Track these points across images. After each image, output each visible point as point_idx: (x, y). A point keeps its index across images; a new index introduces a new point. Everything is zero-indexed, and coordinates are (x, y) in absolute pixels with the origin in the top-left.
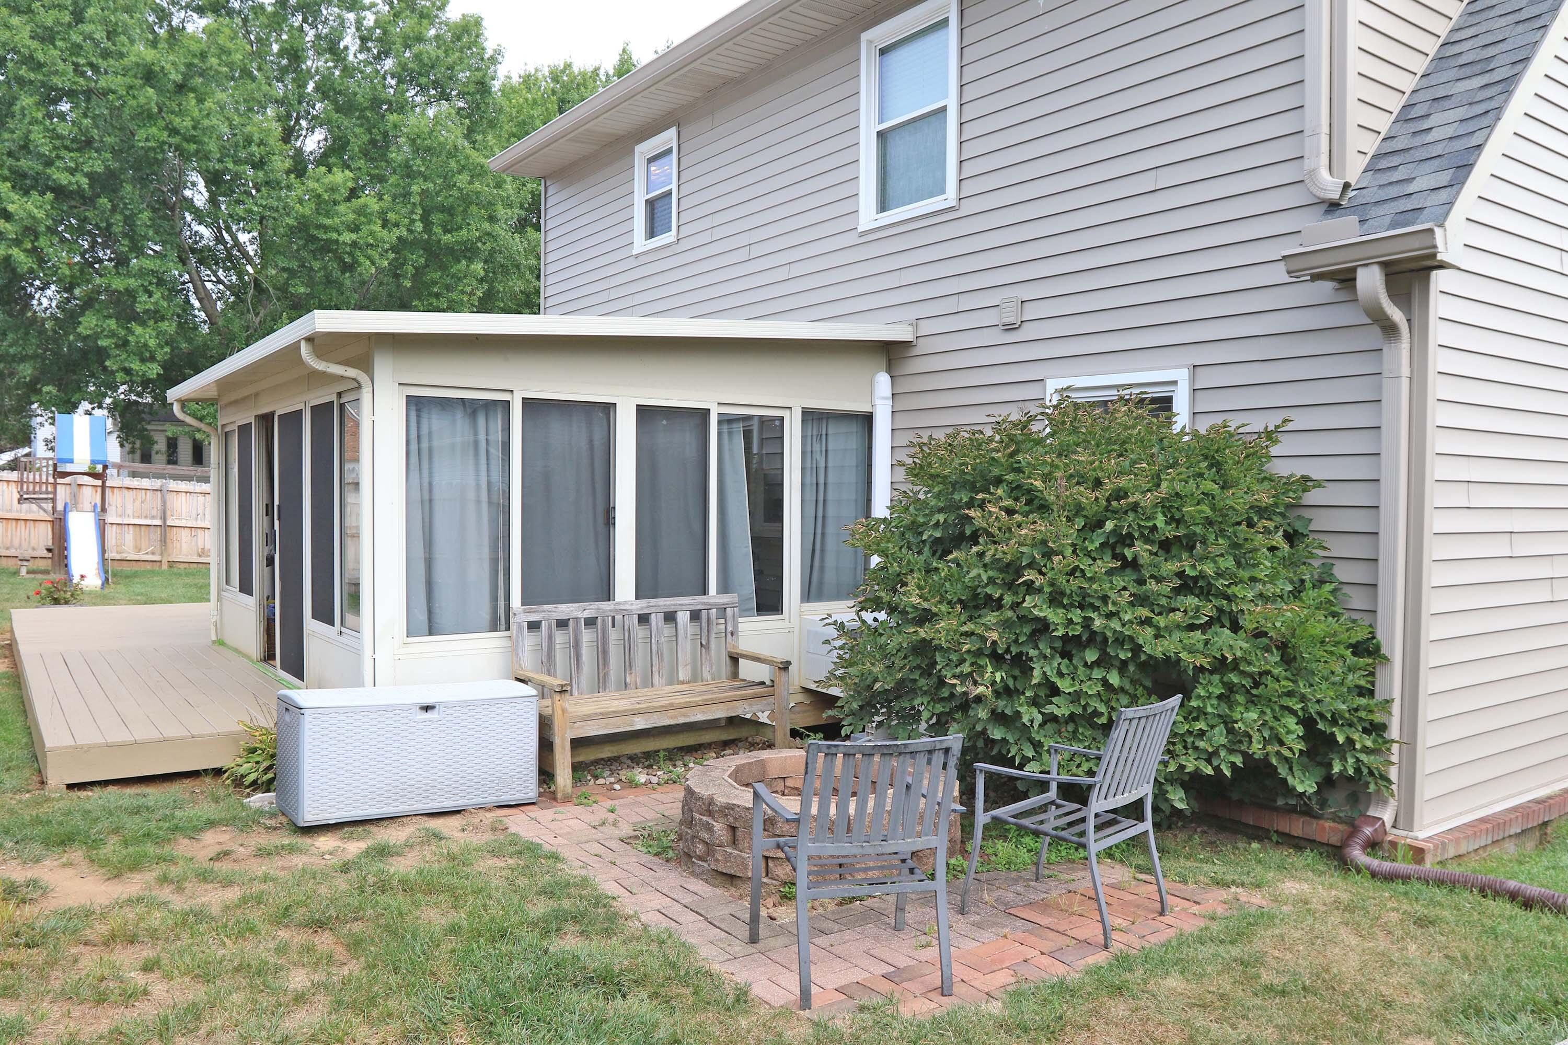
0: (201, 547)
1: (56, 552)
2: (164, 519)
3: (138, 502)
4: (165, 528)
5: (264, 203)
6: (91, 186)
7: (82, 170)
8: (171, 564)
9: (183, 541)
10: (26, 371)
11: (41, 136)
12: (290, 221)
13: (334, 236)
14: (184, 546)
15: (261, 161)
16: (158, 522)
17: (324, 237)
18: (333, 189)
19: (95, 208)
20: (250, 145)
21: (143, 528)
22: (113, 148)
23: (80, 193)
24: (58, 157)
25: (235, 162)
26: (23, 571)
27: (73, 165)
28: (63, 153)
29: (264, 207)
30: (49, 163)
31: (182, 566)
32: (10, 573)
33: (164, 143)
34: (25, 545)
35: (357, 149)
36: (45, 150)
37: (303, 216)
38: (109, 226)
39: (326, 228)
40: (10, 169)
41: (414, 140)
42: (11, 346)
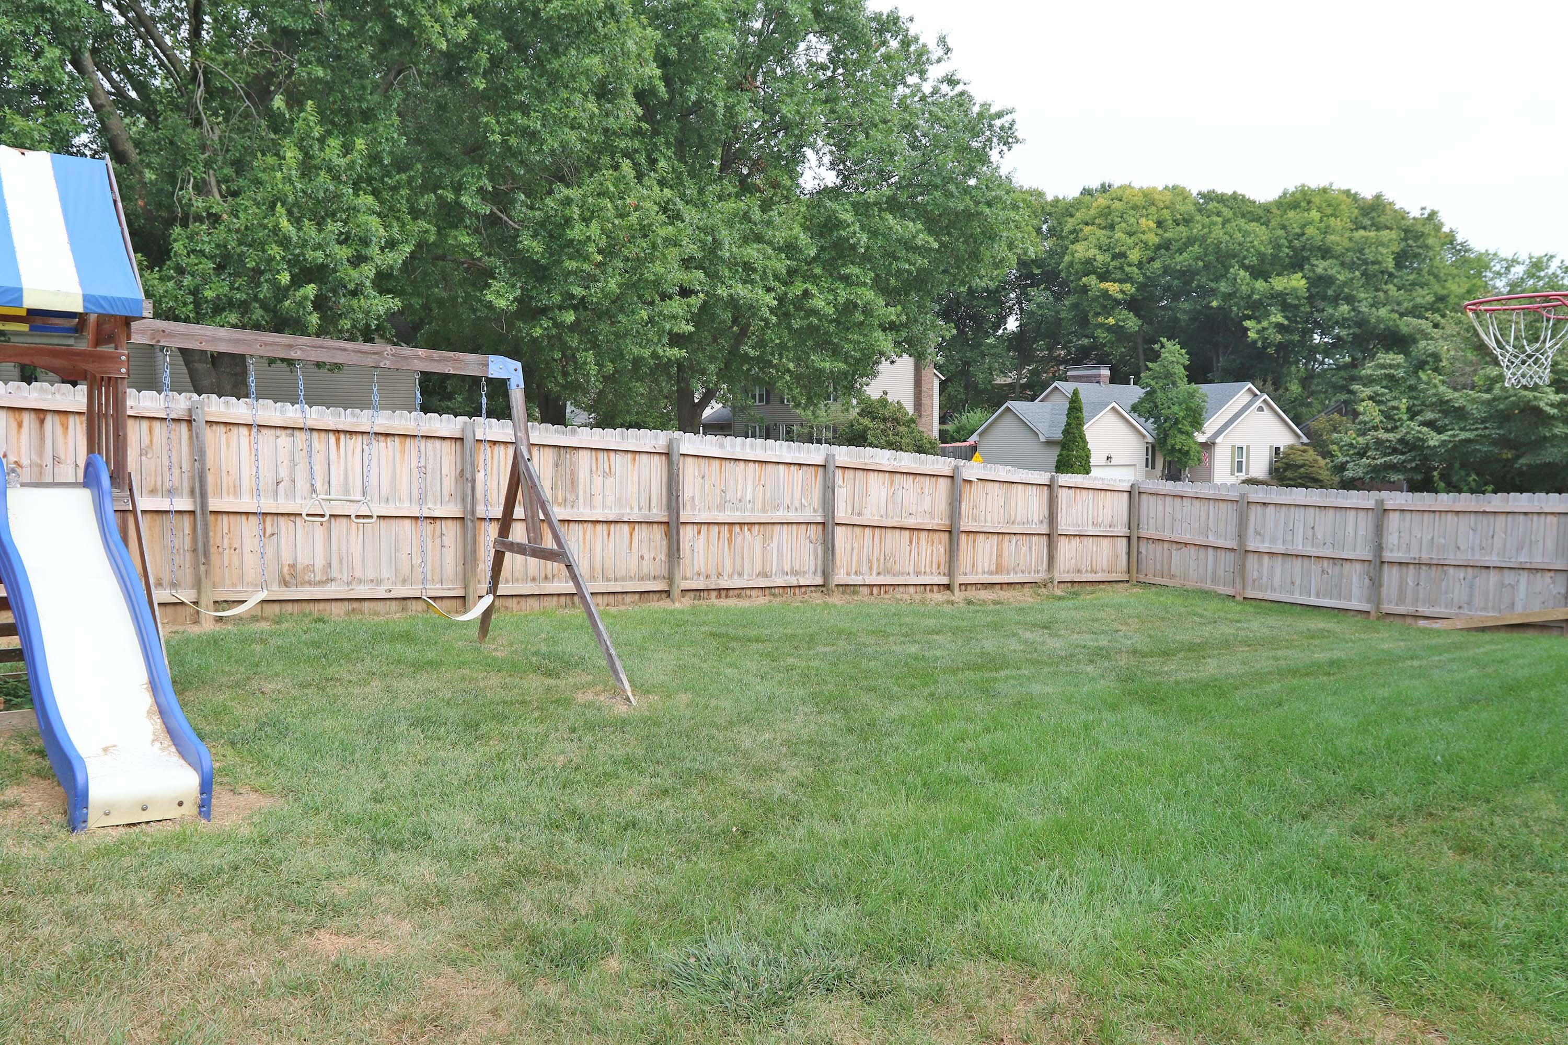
0: (287, 559)
2: (200, 490)
4: (204, 516)
9: (247, 548)
14: (250, 560)
16: (184, 503)
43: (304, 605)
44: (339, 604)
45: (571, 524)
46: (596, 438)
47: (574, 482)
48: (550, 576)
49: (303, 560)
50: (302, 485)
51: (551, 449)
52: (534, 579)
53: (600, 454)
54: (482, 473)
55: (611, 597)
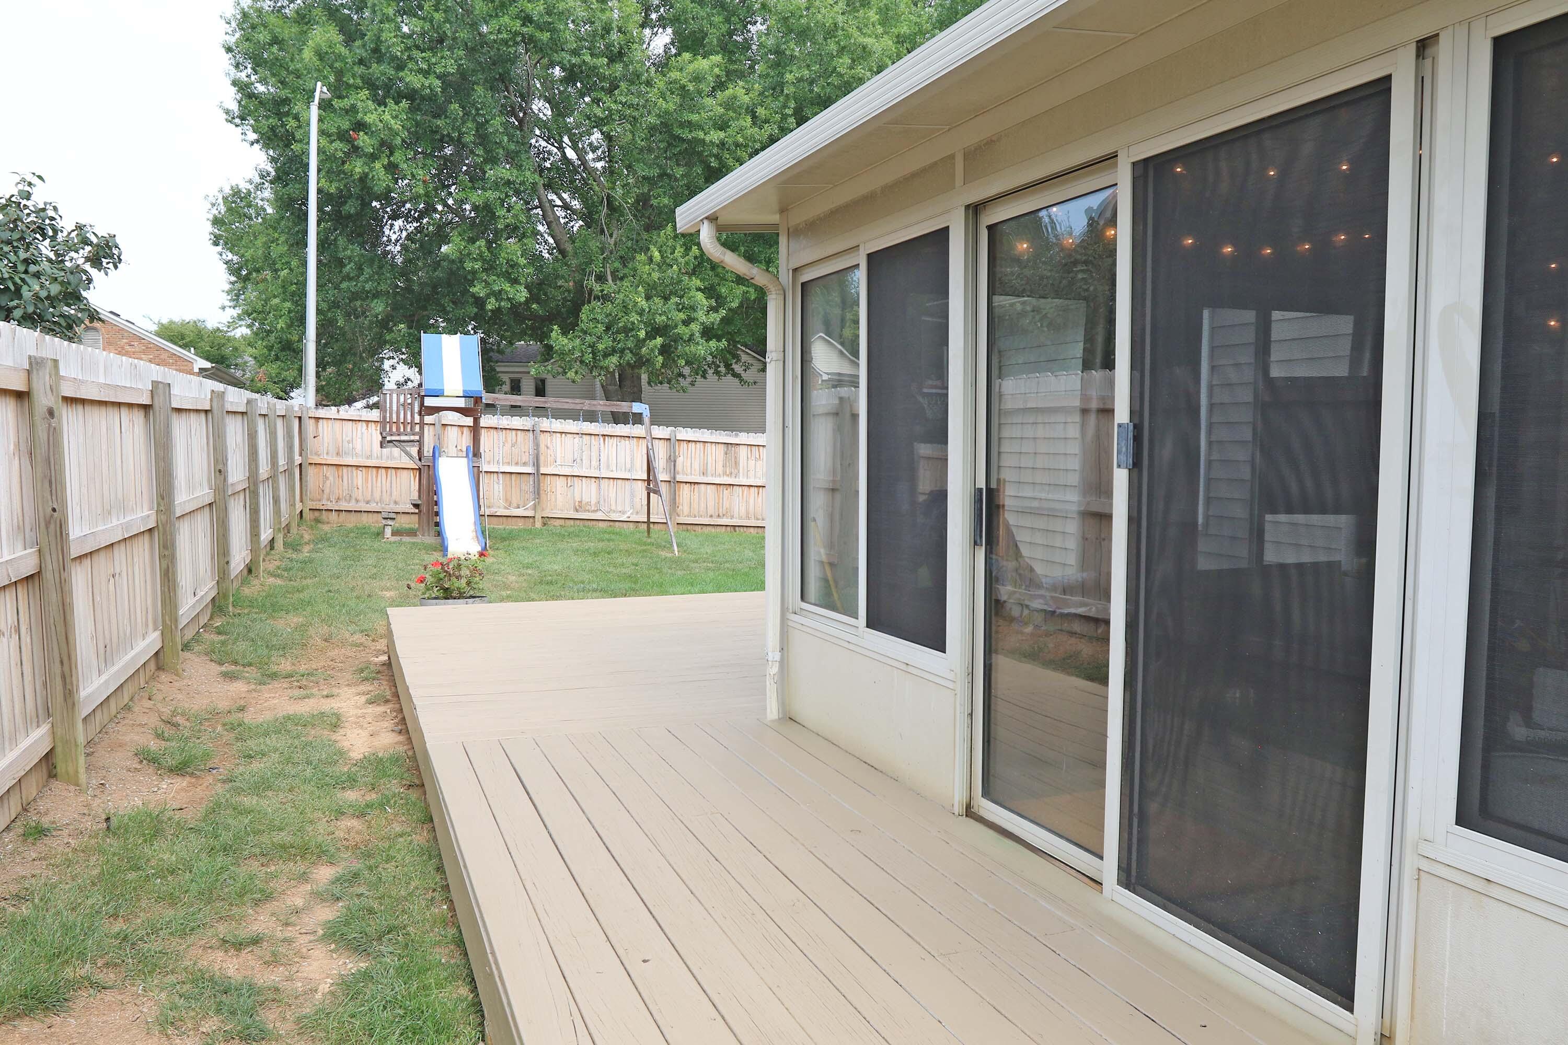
0: (578, 499)
1: (424, 508)
2: (537, 465)
3: (509, 445)
4: (538, 476)
5: (624, 101)
6: (444, 90)
7: (435, 73)
8: (546, 520)
9: (559, 492)
10: (379, 307)
11: (393, 35)
12: (652, 119)
13: (701, 135)
14: (560, 498)
15: (620, 53)
16: (529, 469)
17: (690, 137)
18: (697, 78)
19: (446, 117)
20: (608, 32)
21: (513, 476)
22: (466, 44)
23: (432, 98)
24: (410, 58)
25: (592, 55)
26: (388, 531)
27: (425, 67)
28: (416, 54)
29: (624, 104)
30: (400, 67)
31: (558, 522)
32: (373, 534)
33: (516, 34)
34: (386, 498)
35: (715, 41)
36: (397, 51)
37: (667, 112)
38: (461, 134)
39: (690, 125)
40: (362, 77)
41: (786, 19)
42: (366, 281)
43: (586, 521)
44: (603, 522)
45: (735, 487)
46: (751, 439)
47: (737, 463)
48: (721, 514)
49: (586, 499)
50: (586, 462)
51: (723, 445)
52: (711, 516)
53: (754, 448)
54: (681, 458)
55: (759, 529)
